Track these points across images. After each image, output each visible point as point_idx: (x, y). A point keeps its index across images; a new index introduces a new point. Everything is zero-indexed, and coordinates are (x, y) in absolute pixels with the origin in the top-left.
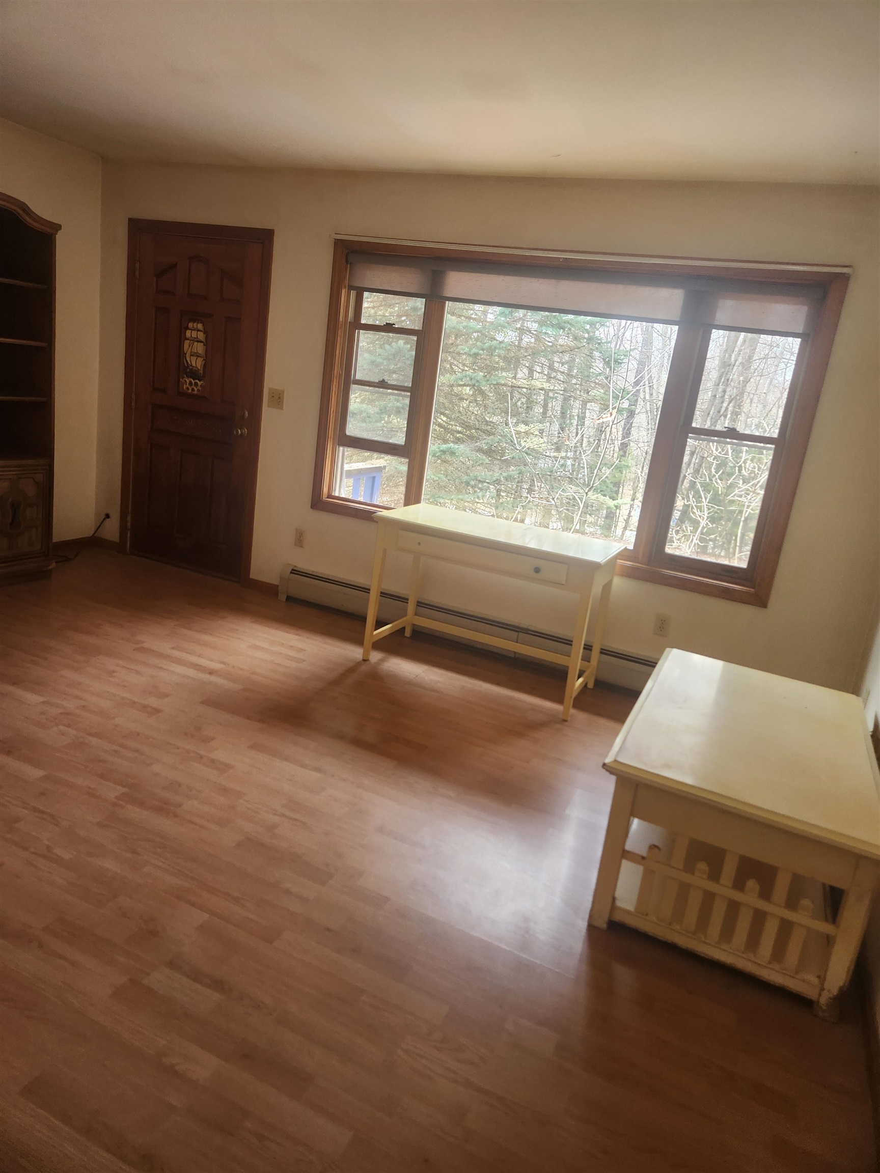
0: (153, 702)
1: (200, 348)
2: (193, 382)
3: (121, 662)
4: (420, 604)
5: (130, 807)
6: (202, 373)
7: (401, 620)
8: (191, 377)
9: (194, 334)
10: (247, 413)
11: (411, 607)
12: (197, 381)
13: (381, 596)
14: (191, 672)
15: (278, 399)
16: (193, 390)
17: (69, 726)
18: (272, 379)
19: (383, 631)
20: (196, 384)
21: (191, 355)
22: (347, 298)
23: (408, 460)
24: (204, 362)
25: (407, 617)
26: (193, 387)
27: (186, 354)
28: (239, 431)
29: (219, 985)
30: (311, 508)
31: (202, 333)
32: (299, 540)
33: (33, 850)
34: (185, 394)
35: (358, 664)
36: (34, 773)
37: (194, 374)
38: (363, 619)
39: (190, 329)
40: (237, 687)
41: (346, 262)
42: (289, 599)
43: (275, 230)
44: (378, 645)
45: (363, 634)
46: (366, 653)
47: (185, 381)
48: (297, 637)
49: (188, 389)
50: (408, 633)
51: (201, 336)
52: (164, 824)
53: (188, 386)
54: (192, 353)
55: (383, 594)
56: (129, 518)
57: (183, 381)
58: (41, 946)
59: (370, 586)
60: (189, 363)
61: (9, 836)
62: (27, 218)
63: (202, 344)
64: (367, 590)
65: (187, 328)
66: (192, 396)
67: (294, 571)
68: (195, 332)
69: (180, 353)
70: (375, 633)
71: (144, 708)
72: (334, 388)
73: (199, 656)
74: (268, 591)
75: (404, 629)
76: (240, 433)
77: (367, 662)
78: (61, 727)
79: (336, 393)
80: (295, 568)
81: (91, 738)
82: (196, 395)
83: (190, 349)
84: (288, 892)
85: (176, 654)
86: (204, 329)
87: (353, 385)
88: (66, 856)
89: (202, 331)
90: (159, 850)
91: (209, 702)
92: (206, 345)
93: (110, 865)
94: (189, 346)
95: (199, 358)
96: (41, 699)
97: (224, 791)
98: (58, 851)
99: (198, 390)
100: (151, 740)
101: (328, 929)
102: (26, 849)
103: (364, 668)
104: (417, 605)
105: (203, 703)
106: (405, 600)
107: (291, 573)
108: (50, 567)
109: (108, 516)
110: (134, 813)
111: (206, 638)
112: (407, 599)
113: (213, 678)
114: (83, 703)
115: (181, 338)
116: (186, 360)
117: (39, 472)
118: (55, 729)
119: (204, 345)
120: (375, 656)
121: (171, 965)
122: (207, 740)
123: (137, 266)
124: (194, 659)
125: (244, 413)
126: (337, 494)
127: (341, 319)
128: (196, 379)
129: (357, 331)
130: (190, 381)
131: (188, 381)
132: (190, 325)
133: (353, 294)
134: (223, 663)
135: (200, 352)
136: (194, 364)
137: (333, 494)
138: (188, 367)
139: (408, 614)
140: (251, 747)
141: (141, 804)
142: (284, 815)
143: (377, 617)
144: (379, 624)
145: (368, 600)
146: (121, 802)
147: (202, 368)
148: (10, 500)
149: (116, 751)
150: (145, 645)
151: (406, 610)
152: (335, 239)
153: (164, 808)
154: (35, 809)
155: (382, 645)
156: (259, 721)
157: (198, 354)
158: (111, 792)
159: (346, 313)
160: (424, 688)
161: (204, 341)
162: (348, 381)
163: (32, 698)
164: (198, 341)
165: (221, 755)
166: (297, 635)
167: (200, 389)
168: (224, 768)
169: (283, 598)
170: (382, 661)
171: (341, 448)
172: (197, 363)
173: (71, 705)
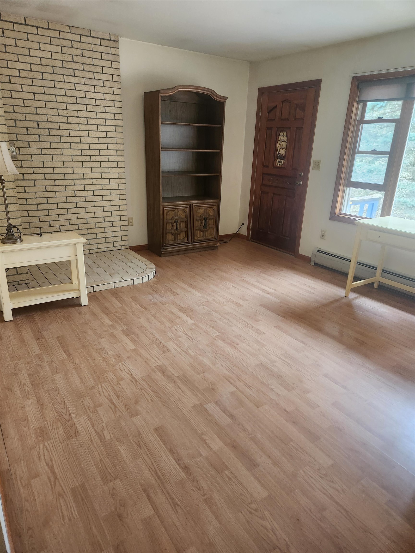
0: (241, 302)
1: (284, 144)
2: (280, 161)
3: (233, 285)
4: (384, 271)
5: (219, 341)
6: (284, 156)
7: (372, 278)
8: (279, 159)
9: (282, 138)
10: (302, 173)
11: (379, 272)
12: (282, 160)
13: (357, 264)
14: (260, 292)
15: (317, 165)
16: (280, 165)
17: (207, 306)
18: (315, 155)
19: (358, 283)
20: (281, 162)
21: (280, 148)
22: (357, 108)
23: (384, 193)
24: (285, 150)
25: (376, 277)
26: (280, 163)
27: (278, 148)
28: (298, 182)
29: (232, 416)
30: (329, 219)
31: (286, 137)
32: (323, 236)
33: (182, 348)
34: (276, 167)
35: (342, 298)
36: (190, 321)
37: (281, 158)
38: (346, 275)
39: (281, 136)
40: (279, 301)
41: (358, 88)
42: (316, 264)
43: (322, 79)
44: (355, 290)
45: (346, 282)
46: (347, 293)
47: (277, 161)
48: (314, 282)
49: (278, 164)
50: (376, 286)
51: (285, 139)
52: (230, 351)
53: (278, 163)
54: (281, 148)
55: (359, 263)
56: (251, 225)
57: (276, 161)
58: (174, 382)
59: (351, 258)
60: (279, 152)
61: (176, 342)
62: (215, 97)
63: (285, 142)
64: (349, 261)
65: (279, 135)
66: (279, 168)
67: (319, 251)
68: (283, 137)
69: (276, 148)
70: (353, 284)
71: (237, 304)
72: (346, 157)
73: (265, 286)
74: (306, 259)
75: (373, 283)
76: (298, 183)
77: (347, 298)
78: (204, 307)
79: (347, 159)
80: (320, 250)
81: (213, 312)
82: (281, 167)
83: (280, 146)
84: (272, 390)
85: (257, 284)
86: (286, 135)
87: (357, 154)
88: (192, 353)
89: (285, 136)
90: (225, 359)
91: (264, 306)
92: (287, 143)
93: (206, 361)
94: (280, 144)
95: (283, 149)
96: (201, 295)
97: (258, 342)
98: (190, 351)
99: (282, 165)
100: (235, 317)
101: (285, 410)
102: (180, 348)
103: (344, 300)
104: (382, 272)
105: (260, 305)
106: (375, 268)
107: (317, 252)
108: (217, 245)
109: (243, 224)
110: (220, 343)
111: (271, 278)
112: (377, 268)
113: (268, 296)
114: (214, 298)
115: (276, 141)
116: (278, 151)
117: (215, 205)
118: (202, 307)
119: (286, 143)
120: (352, 295)
121: (216, 403)
122: (257, 321)
123: (261, 110)
124: (263, 287)
125: (301, 174)
126: (344, 212)
127: (352, 120)
128: (281, 159)
129: (361, 124)
130: (279, 161)
131: (278, 161)
132: (281, 134)
133: (361, 104)
134: (275, 290)
135: (284, 147)
136: (281, 153)
137: (342, 212)
138: (278, 154)
139: (376, 276)
140: (275, 327)
141: (224, 340)
142: (280, 358)
143: (354, 275)
144: (356, 279)
145: (349, 265)
146: (216, 338)
147: (284, 154)
148: (204, 217)
149: (221, 319)
150: (244, 279)
151: (375, 274)
152: (352, 77)
153: (232, 344)
154: (187, 335)
155: (359, 291)
156: (283, 317)
157: (283, 148)
158: (214, 333)
159: (356, 115)
160: (375, 314)
161: (286, 141)
162: (354, 151)
163: (198, 294)
164: (283, 141)
165: (262, 327)
166: (314, 281)
167: (283, 164)
168: (261, 333)
169: (313, 263)
170: (356, 298)
171: (348, 188)
172: (282, 152)
173: (210, 299)
